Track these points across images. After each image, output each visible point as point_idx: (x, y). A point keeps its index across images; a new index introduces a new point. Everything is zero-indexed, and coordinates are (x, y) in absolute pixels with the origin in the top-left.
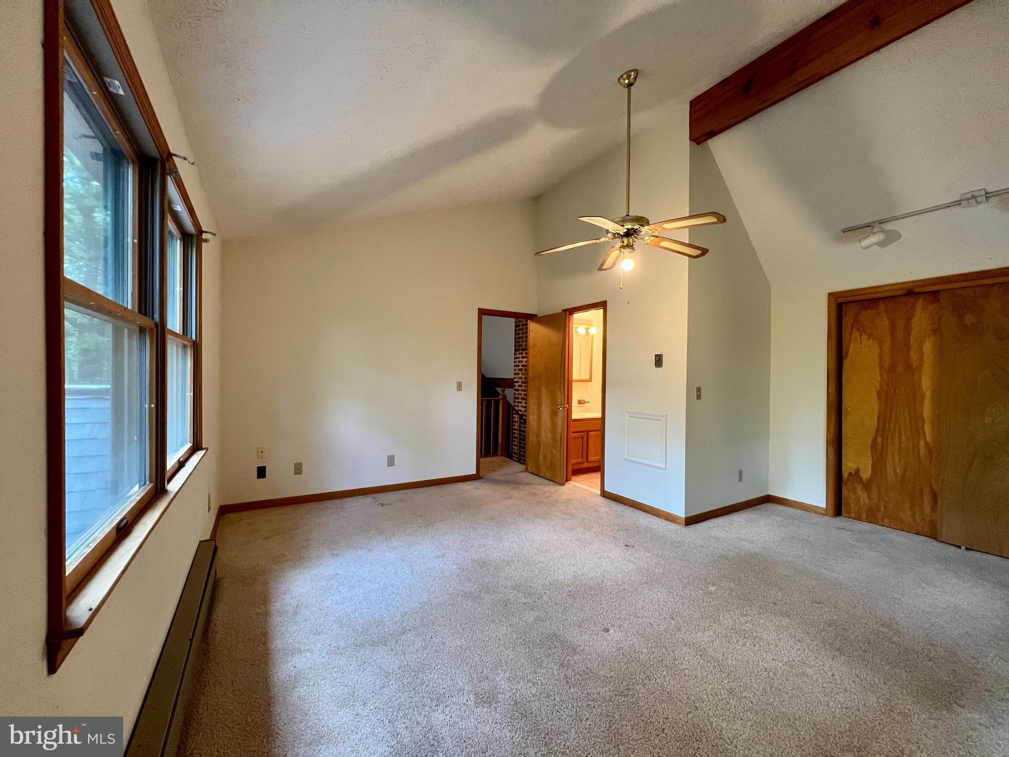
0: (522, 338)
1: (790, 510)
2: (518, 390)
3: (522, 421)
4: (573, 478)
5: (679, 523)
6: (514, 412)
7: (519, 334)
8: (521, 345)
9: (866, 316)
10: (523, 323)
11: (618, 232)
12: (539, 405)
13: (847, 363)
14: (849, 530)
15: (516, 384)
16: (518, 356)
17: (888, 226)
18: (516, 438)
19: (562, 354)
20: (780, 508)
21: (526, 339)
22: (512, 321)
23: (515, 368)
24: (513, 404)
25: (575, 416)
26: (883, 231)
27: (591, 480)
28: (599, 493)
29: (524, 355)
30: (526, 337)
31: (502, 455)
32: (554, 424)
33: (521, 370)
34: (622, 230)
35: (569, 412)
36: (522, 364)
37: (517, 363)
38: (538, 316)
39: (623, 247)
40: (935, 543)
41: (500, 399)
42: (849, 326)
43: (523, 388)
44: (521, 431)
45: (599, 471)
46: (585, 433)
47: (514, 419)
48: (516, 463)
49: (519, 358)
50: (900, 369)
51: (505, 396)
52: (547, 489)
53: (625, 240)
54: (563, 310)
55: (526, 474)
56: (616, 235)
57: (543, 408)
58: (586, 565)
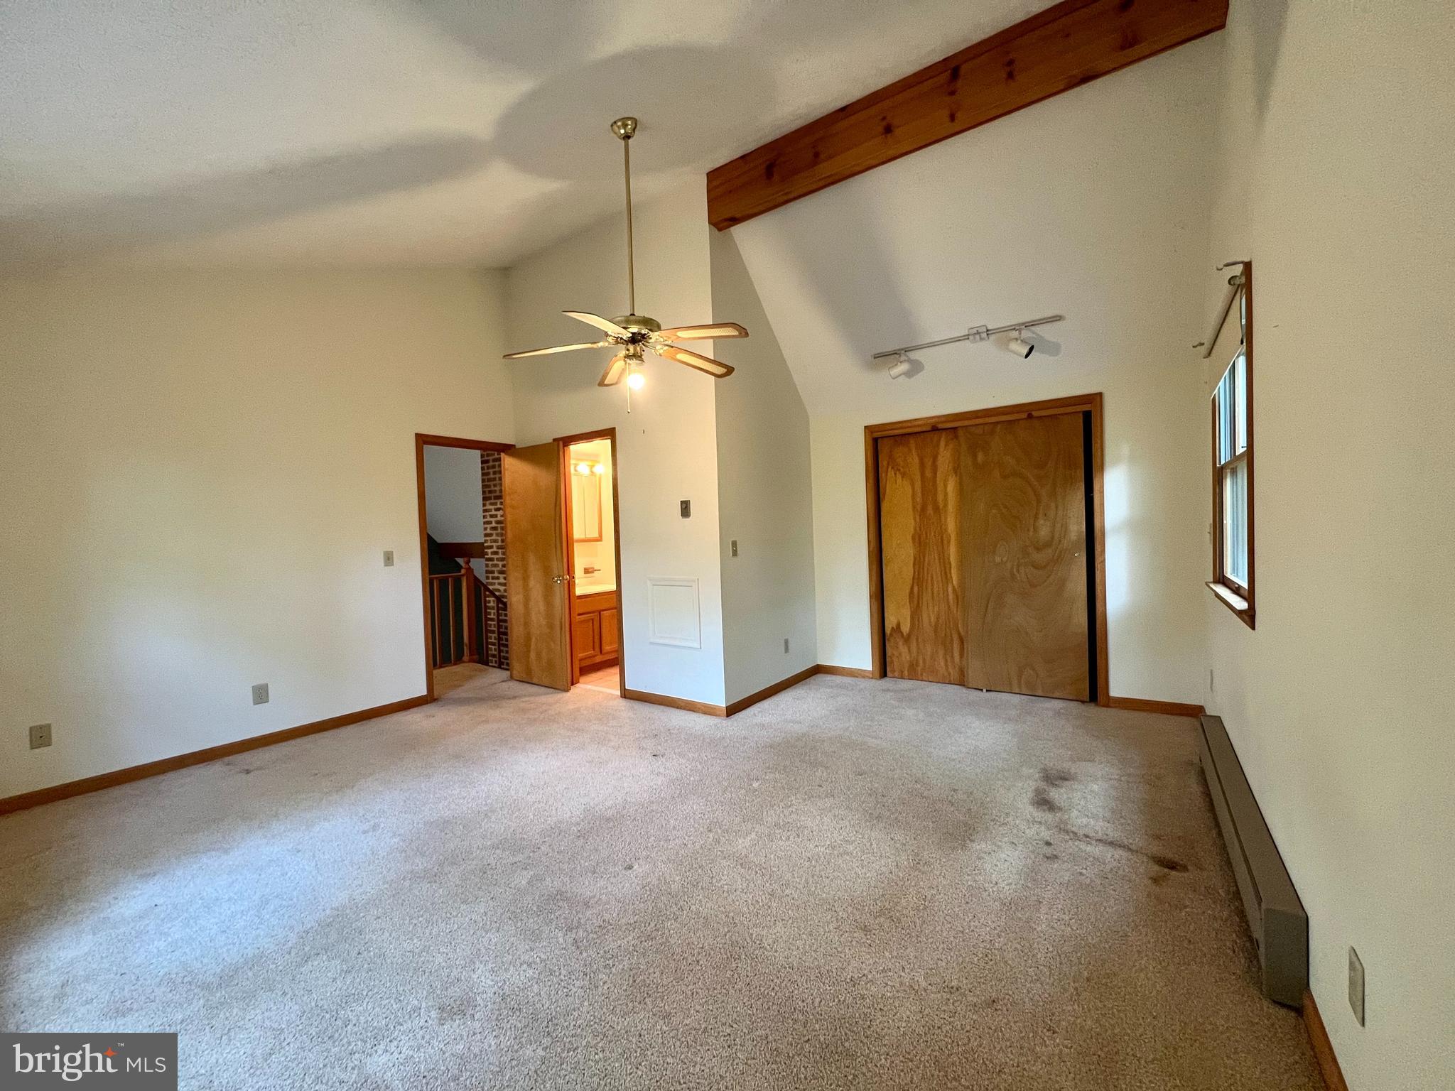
0: (495, 479)
1: (838, 679)
2: (491, 559)
3: (500, 605)
4: (582, 679)
5: (719, 716)
6: (487, 593)
7: (488, 474)
8: (492, 490)
9: (899, 452)
10: (494, 457)
11: (620, 336)
12: (525, 579)
13: (885, 506)
14: (892, 691)
15: (489, 551)
16: (488, 507)
17: (914, 355)
18: (493, 632)
19: (556, 503)
20: (829, 678)
21: (500, 482)
22: (477, 454)
23: (486, 526)
24: (484, 581)
25: (579, 591)
26: (909, 361)
27: (608, 678)
28: (618, 693)
29: (499, 506)
30: (500, 479)
31: (470, 661)
32: (549, 604)
33: (494, 529)
34: (626, 335)
35: (571, 585)
36: (495, 519)
37: (489, 519)
38: (517, 447)
39: (627, 357)
40: (964, 690)
41: (463, 575)
42: (885, 463)
43: (500, 556)
44: (499, 621)
45: (617, 664)
46: (595, 616)
47: (488, 604)
48: (495, 669)
49: (490, 510)
50: (930, 511)
51: (470, 570)
52: (543, 699)
53: (631, 347)
54: (554, 440)
55: (511, 684)
56: (618, 340)
57: (532, 583)
58: (602, 792)
